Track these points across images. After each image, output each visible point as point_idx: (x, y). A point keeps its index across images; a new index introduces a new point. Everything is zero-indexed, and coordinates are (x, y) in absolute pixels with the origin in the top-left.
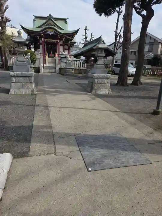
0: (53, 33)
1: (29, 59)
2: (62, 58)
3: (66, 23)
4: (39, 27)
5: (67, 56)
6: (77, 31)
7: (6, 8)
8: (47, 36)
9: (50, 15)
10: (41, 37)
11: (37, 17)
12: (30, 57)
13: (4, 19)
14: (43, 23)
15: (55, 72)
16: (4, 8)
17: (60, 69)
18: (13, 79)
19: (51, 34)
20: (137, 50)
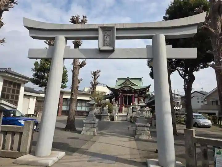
0: (128, 89)
1: (107, 109)
2: (133, 109)
3: (141, 81)
4: (120, 85)
5: (137, 107)
6: (149, 86)
7: (98, 77)
8: (124, 92)
9: (128, 77)
10: (120, 93)
11: (119, 79)
12: (108, 108)
13: (96, 83)
14: (123, 82)
15: (127, 120)
16: (97, 77)
17: (131, 117)
18: (85, 125)
19: (127, 90)
20: (218, 99)
